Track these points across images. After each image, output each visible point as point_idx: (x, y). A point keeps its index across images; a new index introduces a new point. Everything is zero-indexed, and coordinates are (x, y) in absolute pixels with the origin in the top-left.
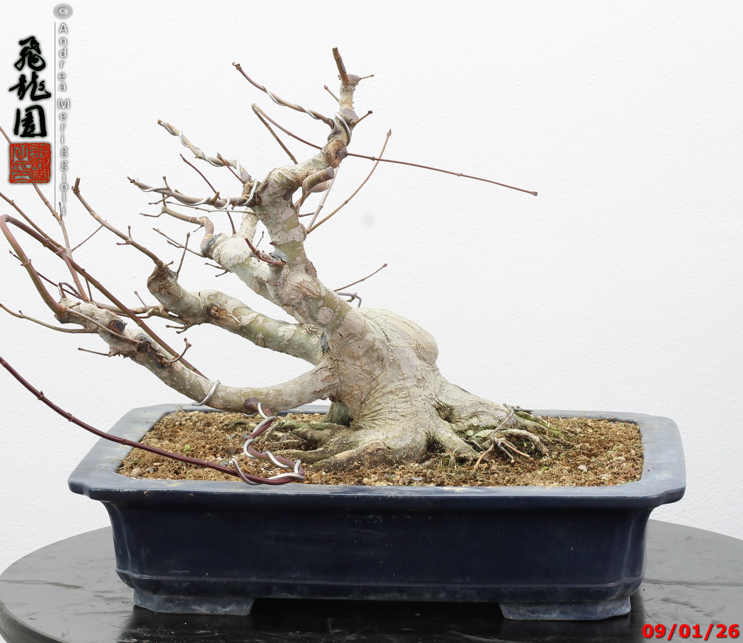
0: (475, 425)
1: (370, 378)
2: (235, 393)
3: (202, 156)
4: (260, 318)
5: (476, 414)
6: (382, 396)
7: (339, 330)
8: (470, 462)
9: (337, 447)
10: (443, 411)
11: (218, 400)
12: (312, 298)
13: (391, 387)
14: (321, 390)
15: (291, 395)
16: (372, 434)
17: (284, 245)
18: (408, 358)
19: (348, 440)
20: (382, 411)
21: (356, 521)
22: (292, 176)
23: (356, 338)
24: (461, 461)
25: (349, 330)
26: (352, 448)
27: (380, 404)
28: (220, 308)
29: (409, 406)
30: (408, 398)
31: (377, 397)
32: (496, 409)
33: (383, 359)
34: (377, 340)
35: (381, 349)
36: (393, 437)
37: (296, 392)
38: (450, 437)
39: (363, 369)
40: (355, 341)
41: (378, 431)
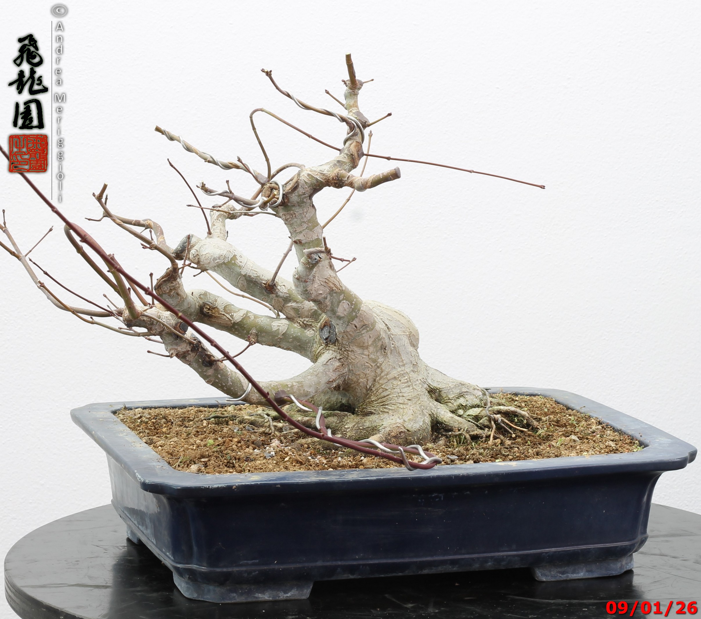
0: (464, 405)
1: (375, 366)
2: (267, 387)
3: (211, 159)
4: (250, 314)
5: (462, 394)
6: (387, 382)
7: (354, 322)
8: (484, 439)
9: (355, 433)
10: (434, 393)
11: (255, 394)
12: (336, 293)
13: (394, 374)
14: (334, 379)
15: (310, 386)
16: (388, 419)
17: (309, 243)
18: (404, 345)
19: (364, 426)
20: (391, 396)
21: (420, 500)
22: (322, 177)
23: (368, 329)
24: (475, 438)
25: (364, 322)
26: (369, 432)
27: (387, 390)
28: (212, 307)
29: (412, 391)
30: (409, 383)
31: (383, 383)
32: (474, 389)
33: (386, 347)
34: (381, 329)
35: (384, 338)
36: (409, 420)
37: (314, 382)
38: (452, 417)
39: (370, 358)
40: (368, 331)
41: (393, 416)
